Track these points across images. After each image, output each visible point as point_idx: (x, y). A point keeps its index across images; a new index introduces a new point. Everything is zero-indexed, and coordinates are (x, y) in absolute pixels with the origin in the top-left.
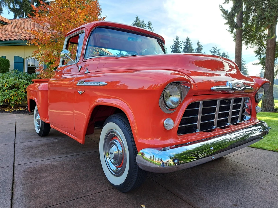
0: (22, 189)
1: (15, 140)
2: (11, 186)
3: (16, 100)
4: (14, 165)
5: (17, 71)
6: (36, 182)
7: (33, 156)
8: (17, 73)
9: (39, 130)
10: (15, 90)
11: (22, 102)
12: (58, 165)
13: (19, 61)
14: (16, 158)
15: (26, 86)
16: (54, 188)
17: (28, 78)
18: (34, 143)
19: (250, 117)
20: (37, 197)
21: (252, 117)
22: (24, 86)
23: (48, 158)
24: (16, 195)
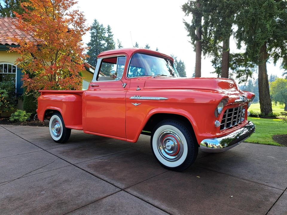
0: (105, 176)
1: (39, 147)
4: (73, 164)
6: (108, 172)
9: (58, 137)
12: (109, 161)
14: (65, 160)
16: (128, 174)
19: (244, 119)
20: (124, 179)
23: (93, 157)
24: (106, 180)
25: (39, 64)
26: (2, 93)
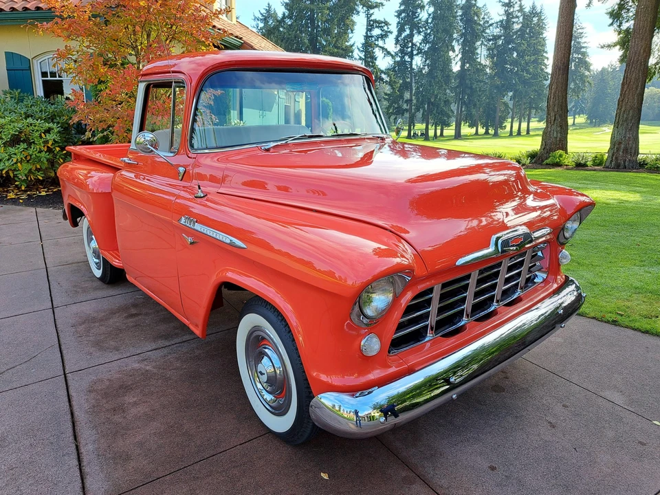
0: (93, 438)
1: (51, 295)
2: (71, 430)
3: (30, 171)
4: (65, 374)
5: (19, 93)
6: (117, 418)
7: (98, 344)
8: (21, 100)
9: (99, 269)
10: (23, 146)
11: (43, 175)
12: (155, 371)
13: (18, 65)
14: (64, 352)
15: (47, 135)
16: (155, 434)
17: (48, 115)
18: (93, 304)
19: (545, 276)
20: (127, 458)
21: (549, 276)
22: (43, 134)
23: (133, 351)
24: (85, 453)
25: (98, 65)
26: (48, 131)
